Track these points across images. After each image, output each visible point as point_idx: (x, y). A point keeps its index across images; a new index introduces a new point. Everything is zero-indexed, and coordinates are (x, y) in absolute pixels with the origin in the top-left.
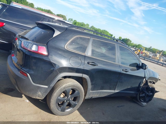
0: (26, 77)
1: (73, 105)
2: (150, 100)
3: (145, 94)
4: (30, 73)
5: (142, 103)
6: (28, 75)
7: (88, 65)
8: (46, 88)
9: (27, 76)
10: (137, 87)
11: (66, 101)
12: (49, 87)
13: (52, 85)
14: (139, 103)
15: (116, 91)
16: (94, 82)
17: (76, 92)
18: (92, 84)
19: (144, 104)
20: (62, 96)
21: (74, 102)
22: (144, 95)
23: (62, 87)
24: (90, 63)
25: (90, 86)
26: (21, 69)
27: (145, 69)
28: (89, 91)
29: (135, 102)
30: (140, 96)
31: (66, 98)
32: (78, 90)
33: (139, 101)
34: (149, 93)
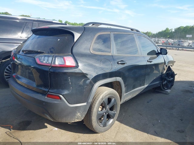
0: (59, 100)
1: (112, 115)
2: (172, 85)
3: (167, 80)
4: (63, 94)
5: (166, 90)
6: (61, 96)
7: (118, 65)
8: (85, 105)
9: (60, 98)
10: (161, 75)
11: (105, 114)
12: (87, 103)
13: (90, 100)
14: (163, 92)
15: (146, 86)
16: (127, 84)
17: (113, 99)
18: (125, 86)
19: (169, 91)
20: (100, 109)
21: (112, 112)
22: (166, 82)
23: (100, 99)
24: (119, 63)
25: (124, 89)
26: (48, 93)
27: (166, 54)
28: (124, 94)
29: (158, 92)
30: (163, 84)
31: (105, 109)
32: (114, 97)
33: (163, 90)
34: (169, 78)
